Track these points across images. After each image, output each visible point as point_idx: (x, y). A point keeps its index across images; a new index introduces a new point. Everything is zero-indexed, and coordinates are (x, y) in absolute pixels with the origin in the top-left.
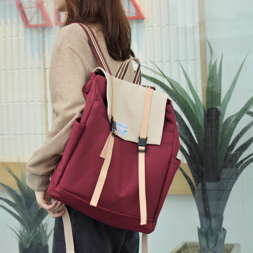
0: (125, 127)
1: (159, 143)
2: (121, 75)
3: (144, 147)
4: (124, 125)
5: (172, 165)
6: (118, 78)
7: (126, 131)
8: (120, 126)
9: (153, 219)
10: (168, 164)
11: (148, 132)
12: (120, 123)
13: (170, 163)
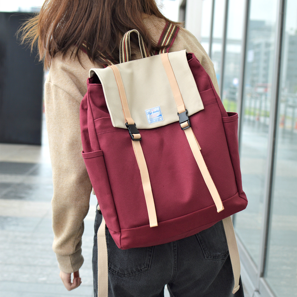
0: (157, 111)
1: (202, 108)
2: (126, 56)
3: (187, 122)
4: (155, 110)
5: (227, 125)
6: (125, 62)
7: (161, 115)
8: (150, 114)
9: (238, 193)
10: (223, 125)
11: (185, 103)
12: (149, 111)
13: (225, 124)
